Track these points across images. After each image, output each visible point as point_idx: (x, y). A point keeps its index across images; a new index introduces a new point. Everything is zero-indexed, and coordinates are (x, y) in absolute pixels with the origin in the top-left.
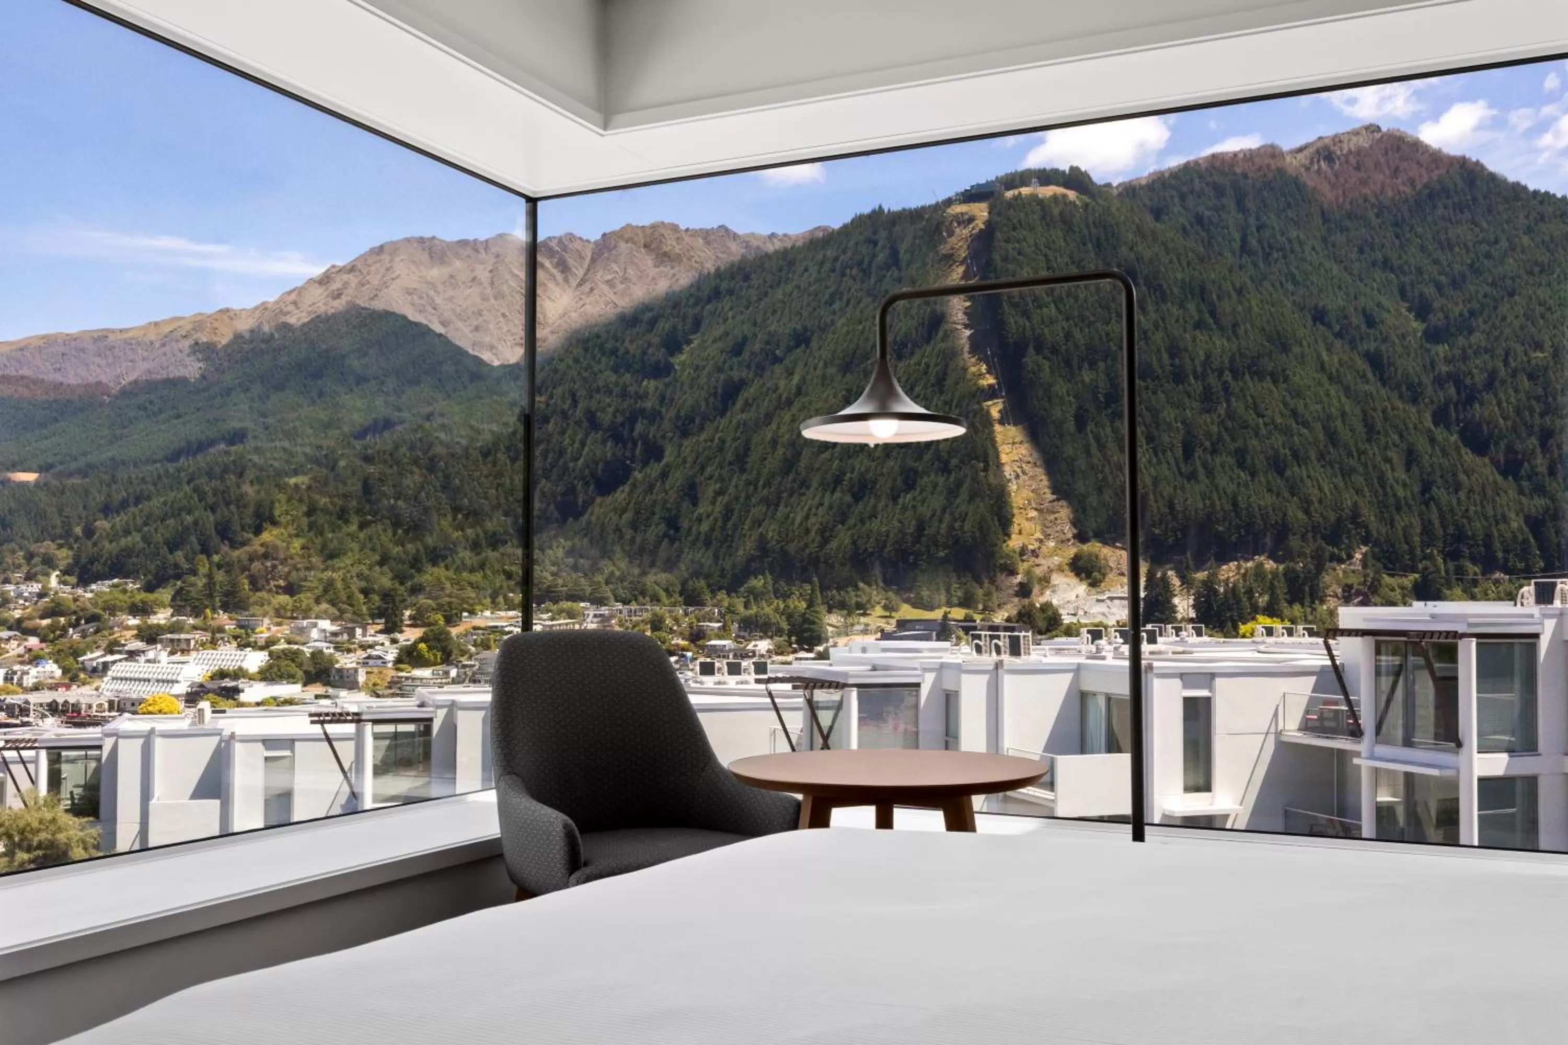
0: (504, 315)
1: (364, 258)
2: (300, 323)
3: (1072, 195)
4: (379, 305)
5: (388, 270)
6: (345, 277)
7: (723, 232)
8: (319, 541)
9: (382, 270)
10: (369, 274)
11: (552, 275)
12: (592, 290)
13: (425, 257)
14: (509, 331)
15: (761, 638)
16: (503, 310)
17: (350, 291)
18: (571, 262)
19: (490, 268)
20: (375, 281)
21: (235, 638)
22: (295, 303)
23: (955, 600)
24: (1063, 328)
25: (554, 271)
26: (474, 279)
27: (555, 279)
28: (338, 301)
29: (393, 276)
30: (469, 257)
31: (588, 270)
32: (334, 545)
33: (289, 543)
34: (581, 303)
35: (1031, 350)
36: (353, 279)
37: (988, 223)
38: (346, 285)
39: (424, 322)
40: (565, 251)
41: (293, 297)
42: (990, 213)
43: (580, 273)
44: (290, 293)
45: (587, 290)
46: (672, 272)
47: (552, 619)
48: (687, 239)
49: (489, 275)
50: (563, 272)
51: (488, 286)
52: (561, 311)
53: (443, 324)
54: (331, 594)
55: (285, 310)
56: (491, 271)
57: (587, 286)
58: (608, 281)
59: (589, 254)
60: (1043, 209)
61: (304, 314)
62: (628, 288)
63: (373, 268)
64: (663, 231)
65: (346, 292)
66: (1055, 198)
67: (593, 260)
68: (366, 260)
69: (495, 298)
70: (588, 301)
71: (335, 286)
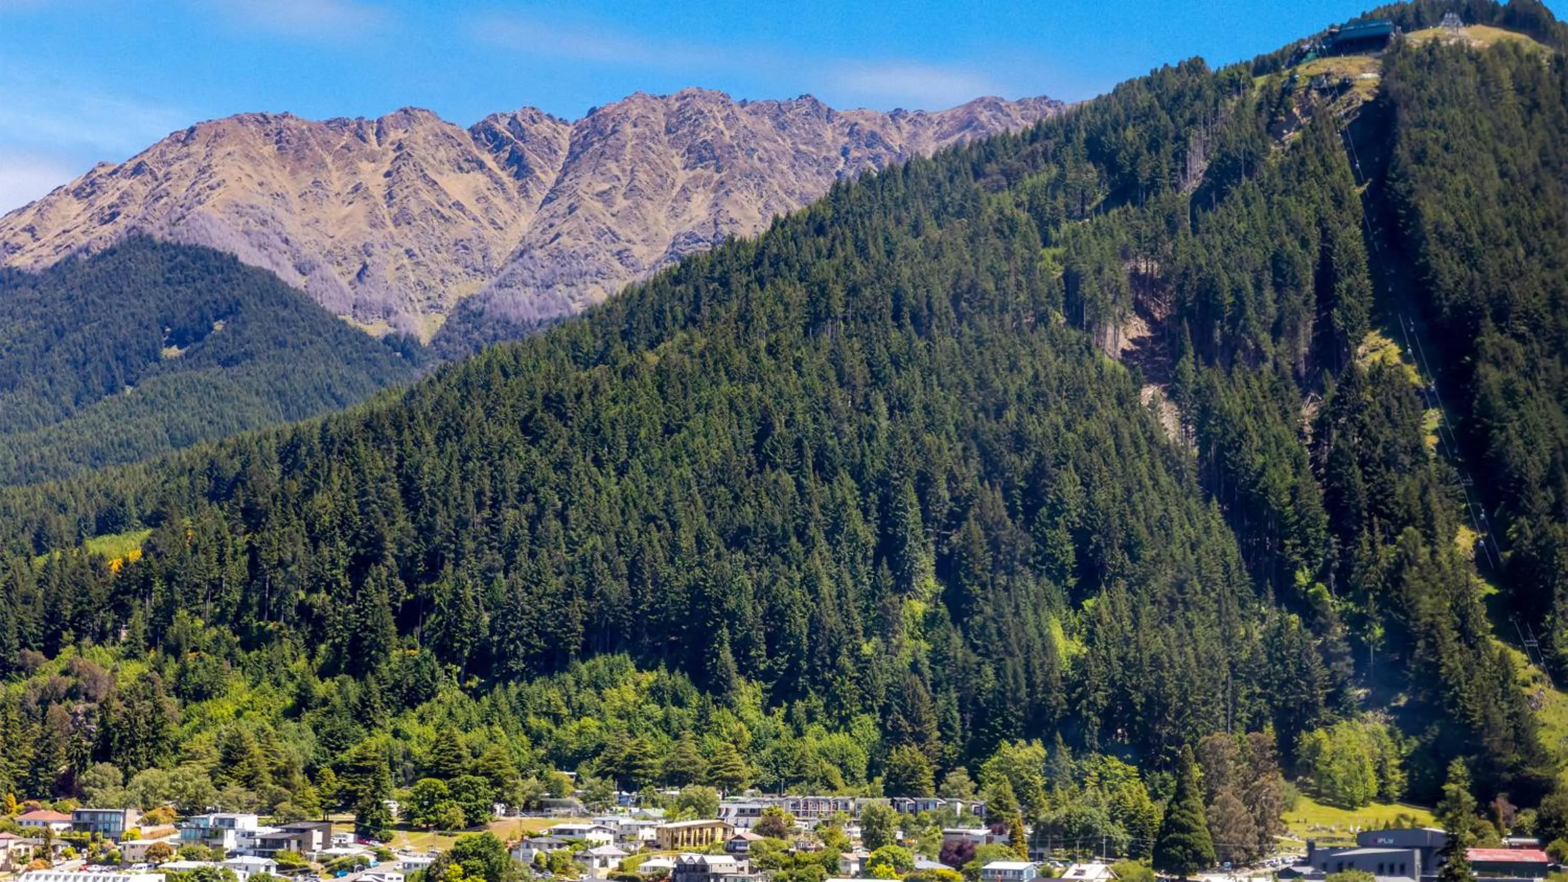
0: (409, 253)
1: (160, 150)
2: (38, 267)
3: (1526, 42)
4: (185, 235)
5: (202, 171)
6: (125, 184)
7: (806, 107)
8: (171, 668)
9: (193, 172)
10: (167, 177)
11: (498, 182)
12: (572, 209)
13: (269, 149)
14: (419, 283)
15: (1090, 860)
16: (407, 245)
17: (135, 209)
18: (531, 158)
19: (387, 167)
20: (180, 191)
21: (79, 845)
22: (31, 230)
23: (1393, 789)
24: (1544, 283)
25: (504, 176)
26: (356, 189)
27: (504, 190)
28: (109, 228)
29: (213, 181)
30: (347, 147)
31: (565, 171)
32: (202, 676)
33: (115, 670)
34: (552, 233)
35: (1488, 324)
36: (140, 187)
37: (1383, 92)
38: (125, 197)
39: (267, 265)
40: (522, 138)
41: (28, 218)
42: (1383, 74)
43: (550, 178)
44: (21, 211)
45: (562, 210)
46: (717, 177)
47: (669, 818)
48: (745, 119)
49: (384, 181)
50: (518, 176)
51: (382, 201)
52: (514, 246)
53: (301, 270)
54: (243, 769)
55: (13, 242)
56: (388, 174)
57: (562, 204)
58: (600, 194)
59: (566, 145)
60: (1481, 70)
61: (45, 251)
62: (638, 206)
63: (176, 167)
64: (699, 104)
65: (124, 211)
66: (1498, 49)
67: (573, 156)
68: (162, 154)
69: (397, 224)
70: (565, 228)
71: (104, 201)
